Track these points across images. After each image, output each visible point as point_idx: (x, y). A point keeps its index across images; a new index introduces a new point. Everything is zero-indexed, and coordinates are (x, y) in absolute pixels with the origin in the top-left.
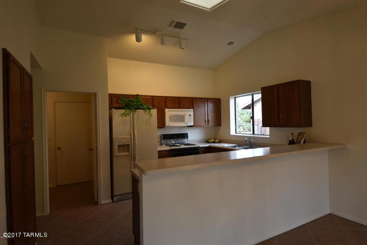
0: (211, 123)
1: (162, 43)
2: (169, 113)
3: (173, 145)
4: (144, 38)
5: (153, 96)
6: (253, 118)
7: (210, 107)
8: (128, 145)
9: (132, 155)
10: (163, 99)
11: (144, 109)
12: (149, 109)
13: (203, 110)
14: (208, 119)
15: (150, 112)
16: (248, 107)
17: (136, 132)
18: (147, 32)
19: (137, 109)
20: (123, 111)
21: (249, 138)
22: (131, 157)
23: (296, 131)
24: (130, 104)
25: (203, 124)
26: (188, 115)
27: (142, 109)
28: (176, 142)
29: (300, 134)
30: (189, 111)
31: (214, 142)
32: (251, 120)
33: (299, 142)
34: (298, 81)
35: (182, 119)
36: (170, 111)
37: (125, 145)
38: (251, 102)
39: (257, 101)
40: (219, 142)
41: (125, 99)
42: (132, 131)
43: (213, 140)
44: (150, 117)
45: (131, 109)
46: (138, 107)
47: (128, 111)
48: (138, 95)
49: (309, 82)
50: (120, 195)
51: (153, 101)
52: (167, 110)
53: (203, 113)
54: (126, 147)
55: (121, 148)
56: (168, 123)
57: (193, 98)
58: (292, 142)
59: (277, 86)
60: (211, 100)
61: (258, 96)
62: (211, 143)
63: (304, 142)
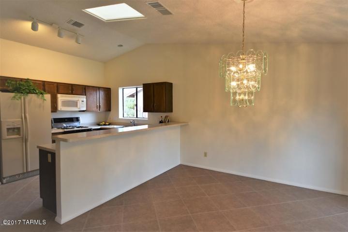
0: (102, 109)
1: (60, 35)
2: (61, 98)
3: (65, 128)
4: (41, 27)
5: (44, 81)
6: (137, 105)
7: (101, 94)
8: (19, 129)
9: (23, 137)
10: (56, 85)
11: (36, 93)
12: (42, 94)
13: (96, 97)
14: (100, 106)
15: (43, 96)
16: (132, 96)
17: (27, 115)
18: (44, 22)
19: (28, 93)
20: (13, 94)
21: (134, 120)
22: (23, 139)
23: (164, 115)
24: (20, 88)
25: (95, 109)
26: (81, 101)
27: (34, 93)
28: (68, 125)
29: (166, 117)
30: (82, 97)
31: (105, 125)
32: (135, 107)
33: (165, 122)
34: (165, 82)
35: (75, 104)
36: (62, 96)
37: (14, 128)
38: (135, 91)
39: (140, 91)
40: (109, 125)
41: (13, 82)
42: (23, 115)
43: (104, 123)
44: (43, 102)
45: (22, 93)
46: (30, 91)
47: (19, 95)
48: (28, 79)
49: (172, 84)
50: (10, 177)
51: (44, 85)
52: (59, 96)
53: (95, 100)
54: (16, 130)
55: (10, 131)
56: (60, 107)
57: (85, 86)
58: (161, 122)
59: (153, 84)
60: (102, 89)
61: (140, 89)
62: (102, 125)
63: (168, 122)
